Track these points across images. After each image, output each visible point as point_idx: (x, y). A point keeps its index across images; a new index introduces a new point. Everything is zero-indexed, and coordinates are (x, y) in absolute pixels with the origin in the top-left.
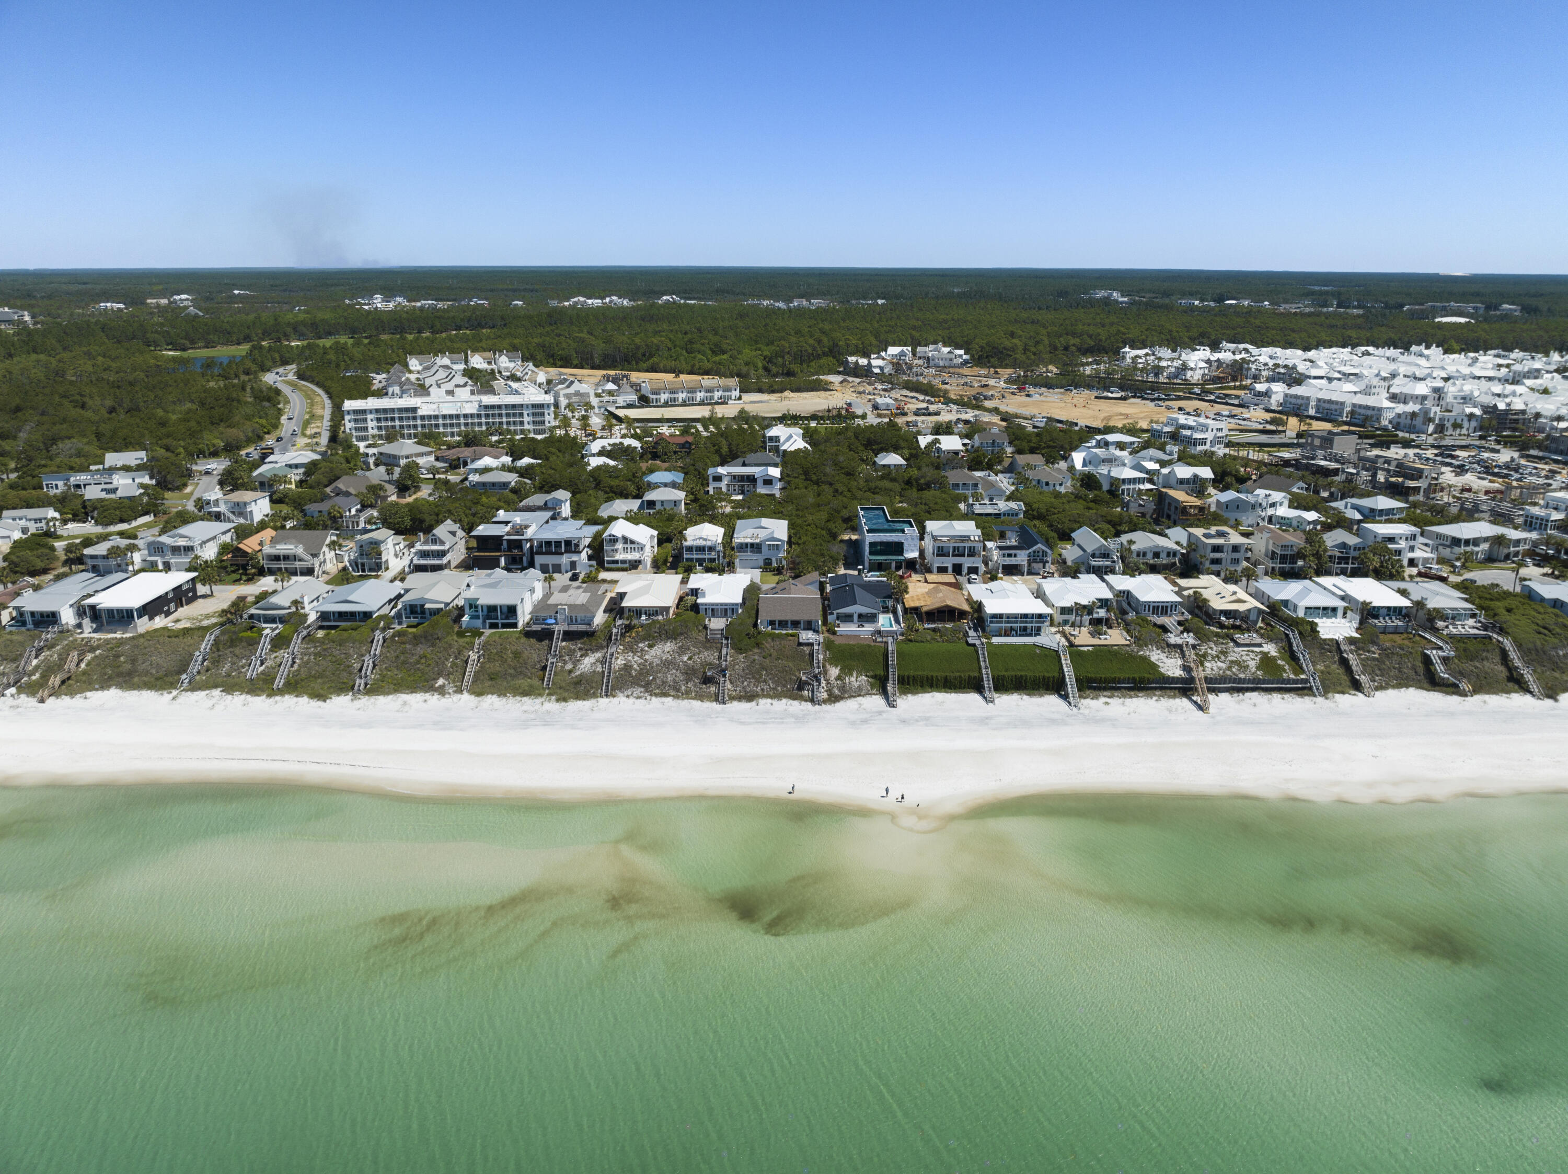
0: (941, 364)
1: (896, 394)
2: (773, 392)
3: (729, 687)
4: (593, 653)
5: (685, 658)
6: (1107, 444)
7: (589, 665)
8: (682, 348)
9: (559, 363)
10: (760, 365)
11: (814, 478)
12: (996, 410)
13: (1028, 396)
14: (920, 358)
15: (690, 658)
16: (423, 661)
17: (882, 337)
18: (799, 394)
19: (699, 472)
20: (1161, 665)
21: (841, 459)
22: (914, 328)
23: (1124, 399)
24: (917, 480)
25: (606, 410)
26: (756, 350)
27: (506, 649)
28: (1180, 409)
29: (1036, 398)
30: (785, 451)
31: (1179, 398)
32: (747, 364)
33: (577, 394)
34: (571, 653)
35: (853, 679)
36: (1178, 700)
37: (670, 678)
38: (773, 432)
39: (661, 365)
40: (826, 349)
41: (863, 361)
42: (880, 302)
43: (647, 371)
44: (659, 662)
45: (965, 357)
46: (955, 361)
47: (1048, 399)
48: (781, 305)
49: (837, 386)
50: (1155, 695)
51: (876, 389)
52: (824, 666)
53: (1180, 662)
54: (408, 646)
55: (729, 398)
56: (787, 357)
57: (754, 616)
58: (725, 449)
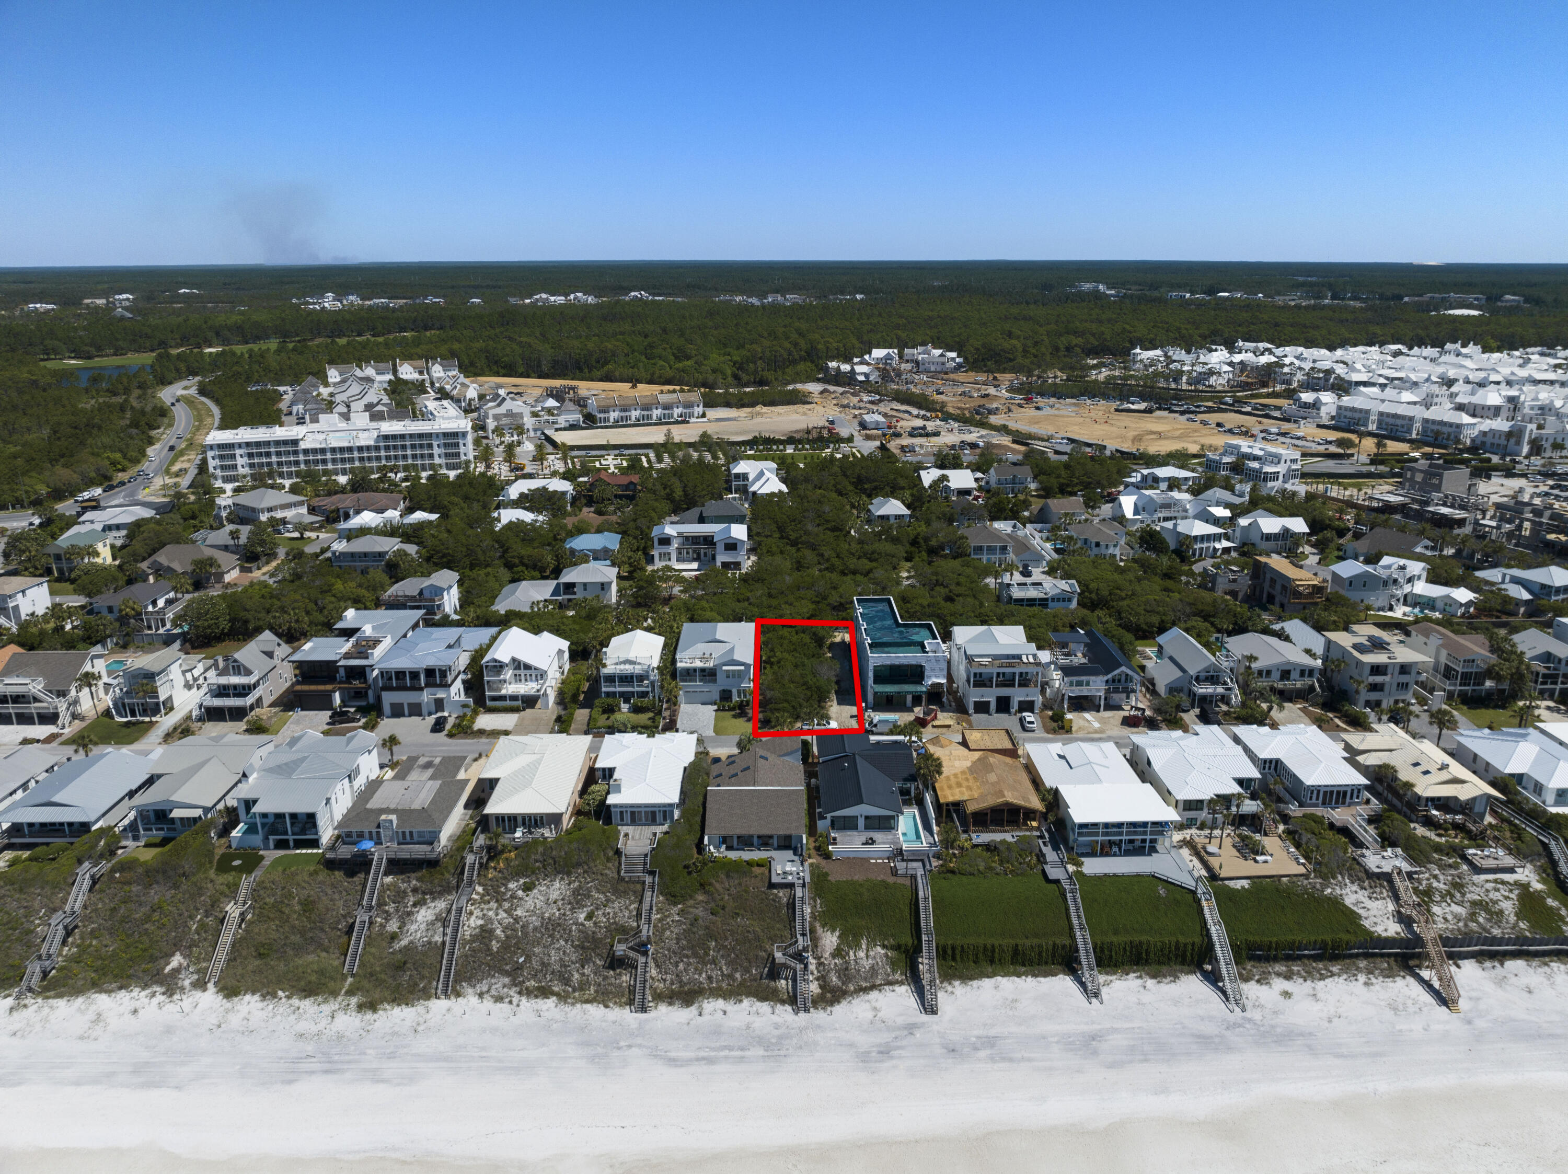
0: (933, 369)
1: (885, 407)
2: (743, 406)
3: (654, 972)
4: (434, 899)
5: (582, 917)
6: (1155, 481)
7: (423, 927)
8: (641, 353)
9: (502, 371)
10: (729, 372)
11: (793, 536)
12: (1004, 429)
13: (1038, 408)
14: (908, 361)
15: (589, 917)
16: (156, 916)
17: (865, 338)
18: (773, 408)
19: (642, 532)
20: (1361, 911)
21: (827, 508)
22: (898, 327)
23: (1149, 411)
24: (926, 540)
25: (543, 433)
26: (725, 354)
27: (290, 896)
28: (1219, 425)
29: (1047, 411)
30: (754, 493)
31: (1210, 410)
32: (714, 371)
33: (510, 414)
34: (399, 896)
35: (861, 954)
36: (1400, 982)
37: (554, 957)
38: (742, 467)
39: (617, 374)
40: (803, 353)
41: (845, 367)
42: (859, 297)
43: (601, 380)
44: (538, 924)
45: (958, 360)
46: (947, 365)
47: (1061, 412)
48: (754, 301)
49: (816, 397)
50: (1358, 969)
51: (861, 401)
52: (813, 931)
53: (1391, 907)
54: (135, 888)
55: (691, 415)
56: (759, 363)
57: (698, 828)
58: (678, 493)
